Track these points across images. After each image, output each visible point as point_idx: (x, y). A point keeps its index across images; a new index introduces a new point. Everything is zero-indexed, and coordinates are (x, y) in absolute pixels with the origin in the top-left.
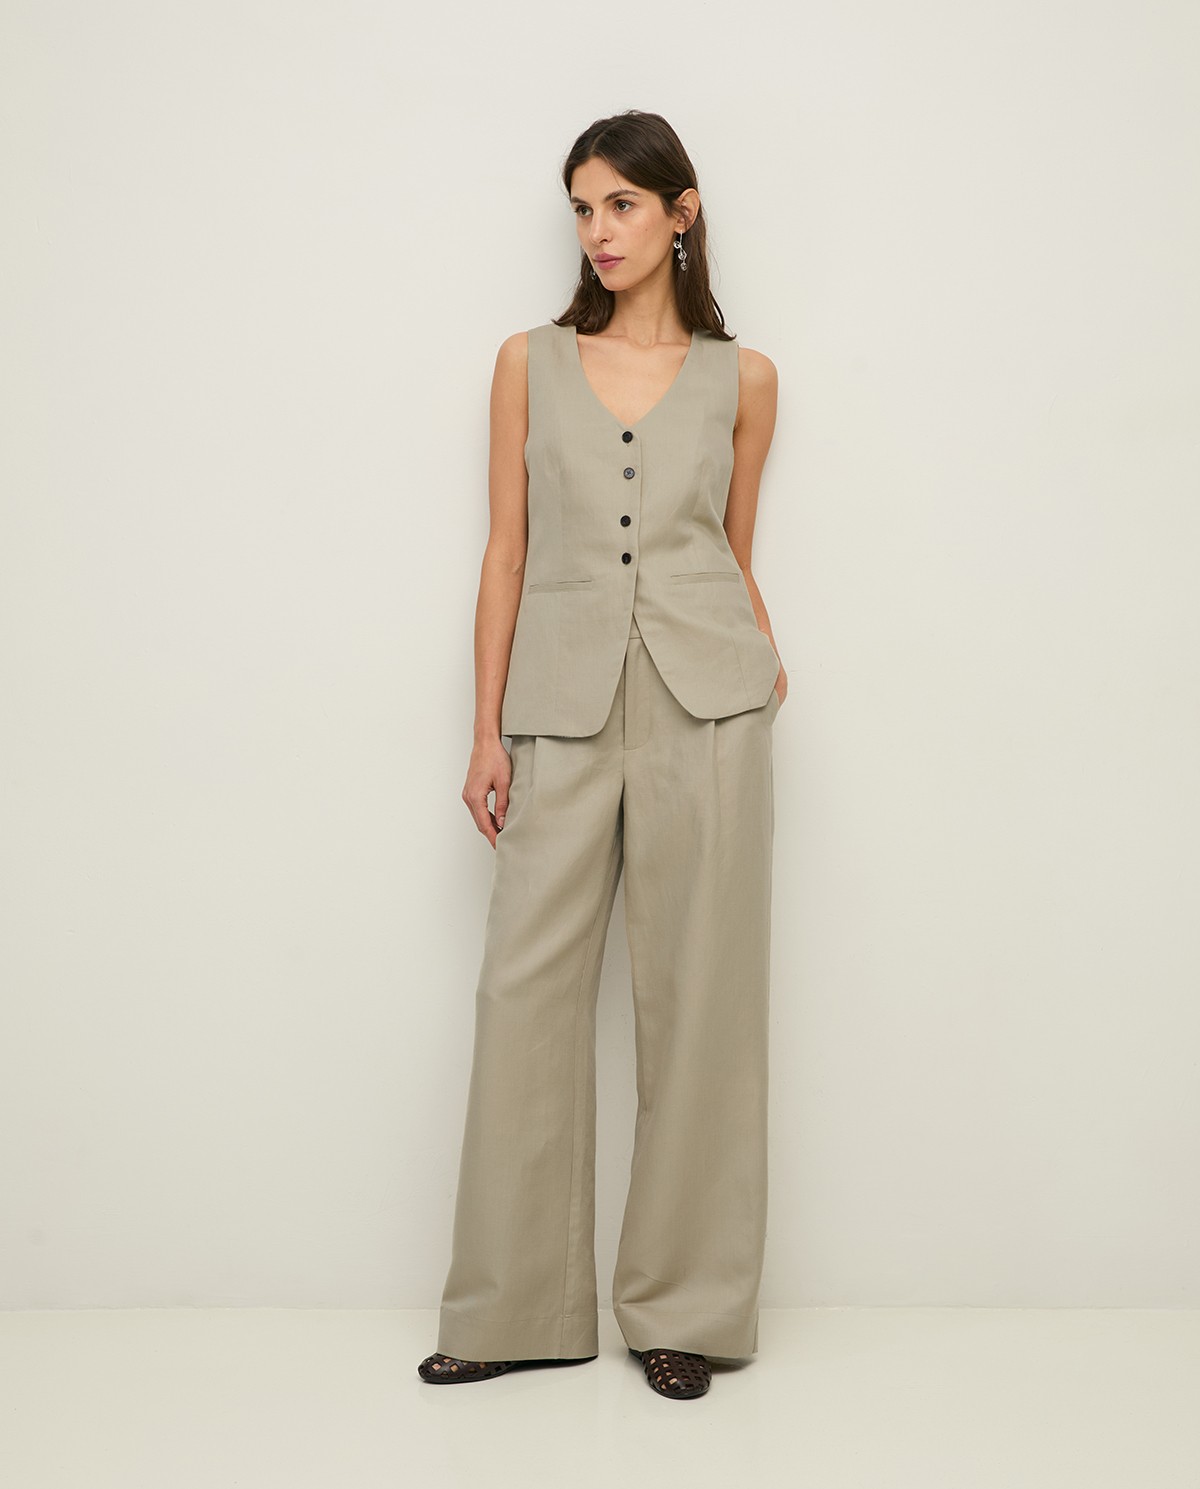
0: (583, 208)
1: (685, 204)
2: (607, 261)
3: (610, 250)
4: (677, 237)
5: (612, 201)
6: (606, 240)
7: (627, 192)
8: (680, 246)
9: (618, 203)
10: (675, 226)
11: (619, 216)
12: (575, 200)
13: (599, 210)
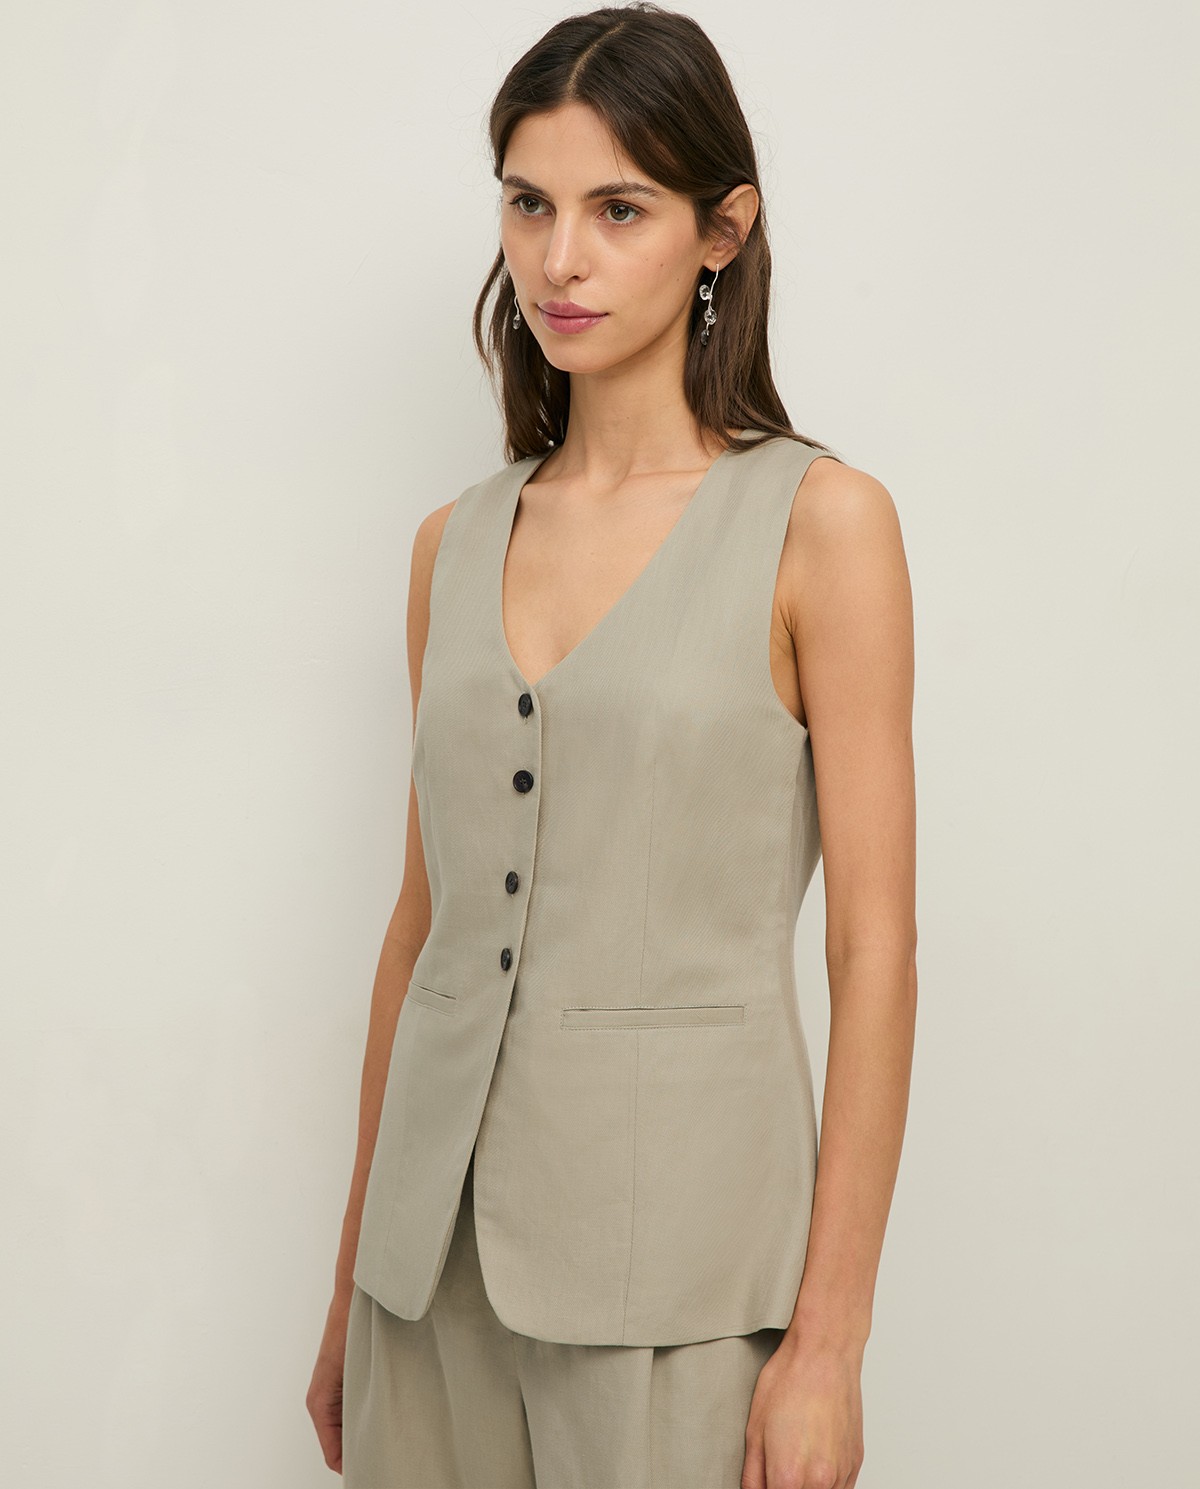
0: (530, 201)
1: (730, 213)
2: (566, 317)
3: (582, 297)
4: (705, 275)
5: (601, 199)
6: (576, 277)
7: (637, 188)
8: (709, 297)
9: (612, 205)
10: (707, 256)
11: (611, 231)
12: (512, 182)
13: (569, 216)
